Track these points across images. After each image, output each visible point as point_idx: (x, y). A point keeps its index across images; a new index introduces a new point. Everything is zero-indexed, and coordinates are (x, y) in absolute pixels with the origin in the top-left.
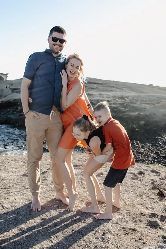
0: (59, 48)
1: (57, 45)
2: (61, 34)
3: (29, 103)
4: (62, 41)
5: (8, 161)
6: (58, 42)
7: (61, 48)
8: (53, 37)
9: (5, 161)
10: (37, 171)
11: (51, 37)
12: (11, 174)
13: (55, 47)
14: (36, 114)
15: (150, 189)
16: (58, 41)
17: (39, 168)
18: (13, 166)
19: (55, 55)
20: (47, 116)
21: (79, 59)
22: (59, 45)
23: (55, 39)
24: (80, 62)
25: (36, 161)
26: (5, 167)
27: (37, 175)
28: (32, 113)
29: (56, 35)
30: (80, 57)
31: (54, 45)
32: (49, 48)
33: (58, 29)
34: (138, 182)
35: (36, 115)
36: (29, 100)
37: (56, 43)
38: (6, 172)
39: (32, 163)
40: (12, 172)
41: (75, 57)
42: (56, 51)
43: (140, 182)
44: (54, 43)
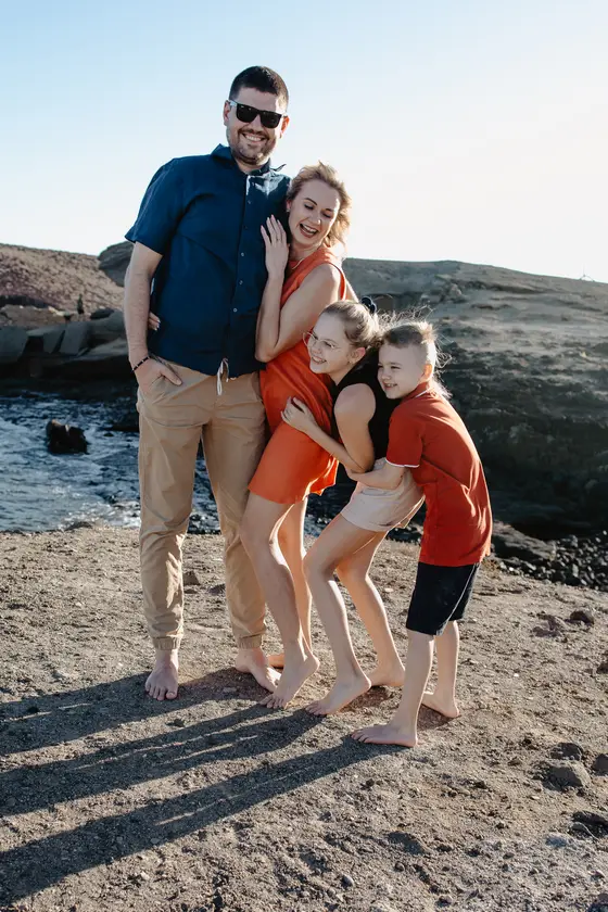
0: (260, 144)
1: (252, 131)
2: (268, 95)
3: (150, 331)
4: (271, 119)
5: (111, 547)
6: (256, 124)
7: (268, 143)
8: (239, 105)
10: (169, 564)
11: (234, 104)
12: (108, 584)
13: (245, 141)
14: (171, 369)
16: (258, 118)
17: (177, 558)
19: (244, 168)
20: (205, 376)
21: (333, 185)
22: (259, 133)
23: (245, 113)
24: (337, 194)
25: (167, 529)
27: (171, 578)
28: (158, 367)
29: (250, 96)
30: (338, 178)
31: (241, 131)
32: (226, 144)
33: (258, 79)
34: (555, 644)
35: (169, 374)
36: (149, 323)
37: (250, 127)
39: (156, 537)
40: (113, 580)
41: (319, 175)
42: (250, 153)
44: (241, 124)
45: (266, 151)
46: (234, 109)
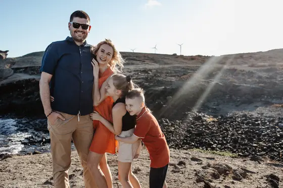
0: (83, 35)
1: (79, 31)
2: (83, 19)
4: (85, 27)
5: (23, 165)
6: (80, 29)
8: (74, 23)
9: (19, 165)
10: (65, 181)
11: (72, 23)
12: (30, 183)
13: (77, 35)
15: (194, 183)
16: (81, 27)
18: (31, 171)
19: (78, 44)
20: (74, 116)
21: (110, 45)
22: (82, 31)
23: (76, 26)
26: (21, 173)
27: (66, 185)
28: (56, 115)
29: (77, 20)
31: (75, 32)
32: (70, 36)
34: (180, 175)
36: (50, 100)
37: (78, 30)
38: (23, 181)
39: (59, 173)
40: (31, 180)
41: (106, 43)
42: (79, 38)
43: (182, 175)
44: (75, 29)
45: (85, 37)
46: (72, 25)
